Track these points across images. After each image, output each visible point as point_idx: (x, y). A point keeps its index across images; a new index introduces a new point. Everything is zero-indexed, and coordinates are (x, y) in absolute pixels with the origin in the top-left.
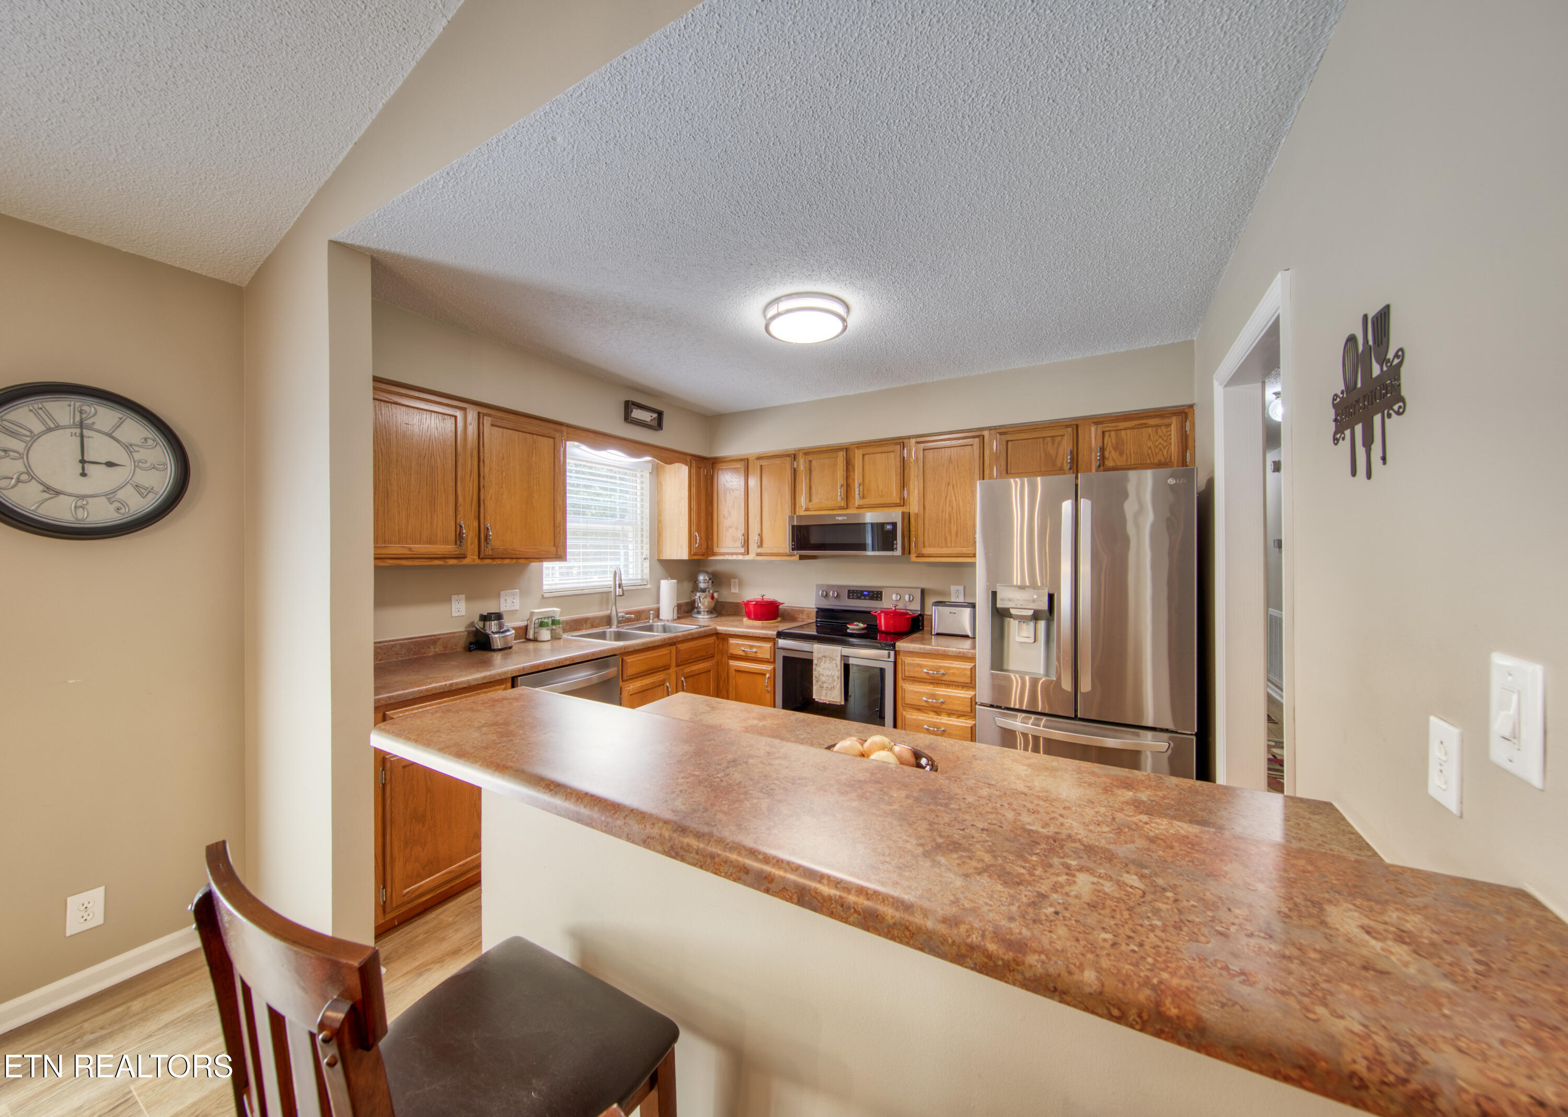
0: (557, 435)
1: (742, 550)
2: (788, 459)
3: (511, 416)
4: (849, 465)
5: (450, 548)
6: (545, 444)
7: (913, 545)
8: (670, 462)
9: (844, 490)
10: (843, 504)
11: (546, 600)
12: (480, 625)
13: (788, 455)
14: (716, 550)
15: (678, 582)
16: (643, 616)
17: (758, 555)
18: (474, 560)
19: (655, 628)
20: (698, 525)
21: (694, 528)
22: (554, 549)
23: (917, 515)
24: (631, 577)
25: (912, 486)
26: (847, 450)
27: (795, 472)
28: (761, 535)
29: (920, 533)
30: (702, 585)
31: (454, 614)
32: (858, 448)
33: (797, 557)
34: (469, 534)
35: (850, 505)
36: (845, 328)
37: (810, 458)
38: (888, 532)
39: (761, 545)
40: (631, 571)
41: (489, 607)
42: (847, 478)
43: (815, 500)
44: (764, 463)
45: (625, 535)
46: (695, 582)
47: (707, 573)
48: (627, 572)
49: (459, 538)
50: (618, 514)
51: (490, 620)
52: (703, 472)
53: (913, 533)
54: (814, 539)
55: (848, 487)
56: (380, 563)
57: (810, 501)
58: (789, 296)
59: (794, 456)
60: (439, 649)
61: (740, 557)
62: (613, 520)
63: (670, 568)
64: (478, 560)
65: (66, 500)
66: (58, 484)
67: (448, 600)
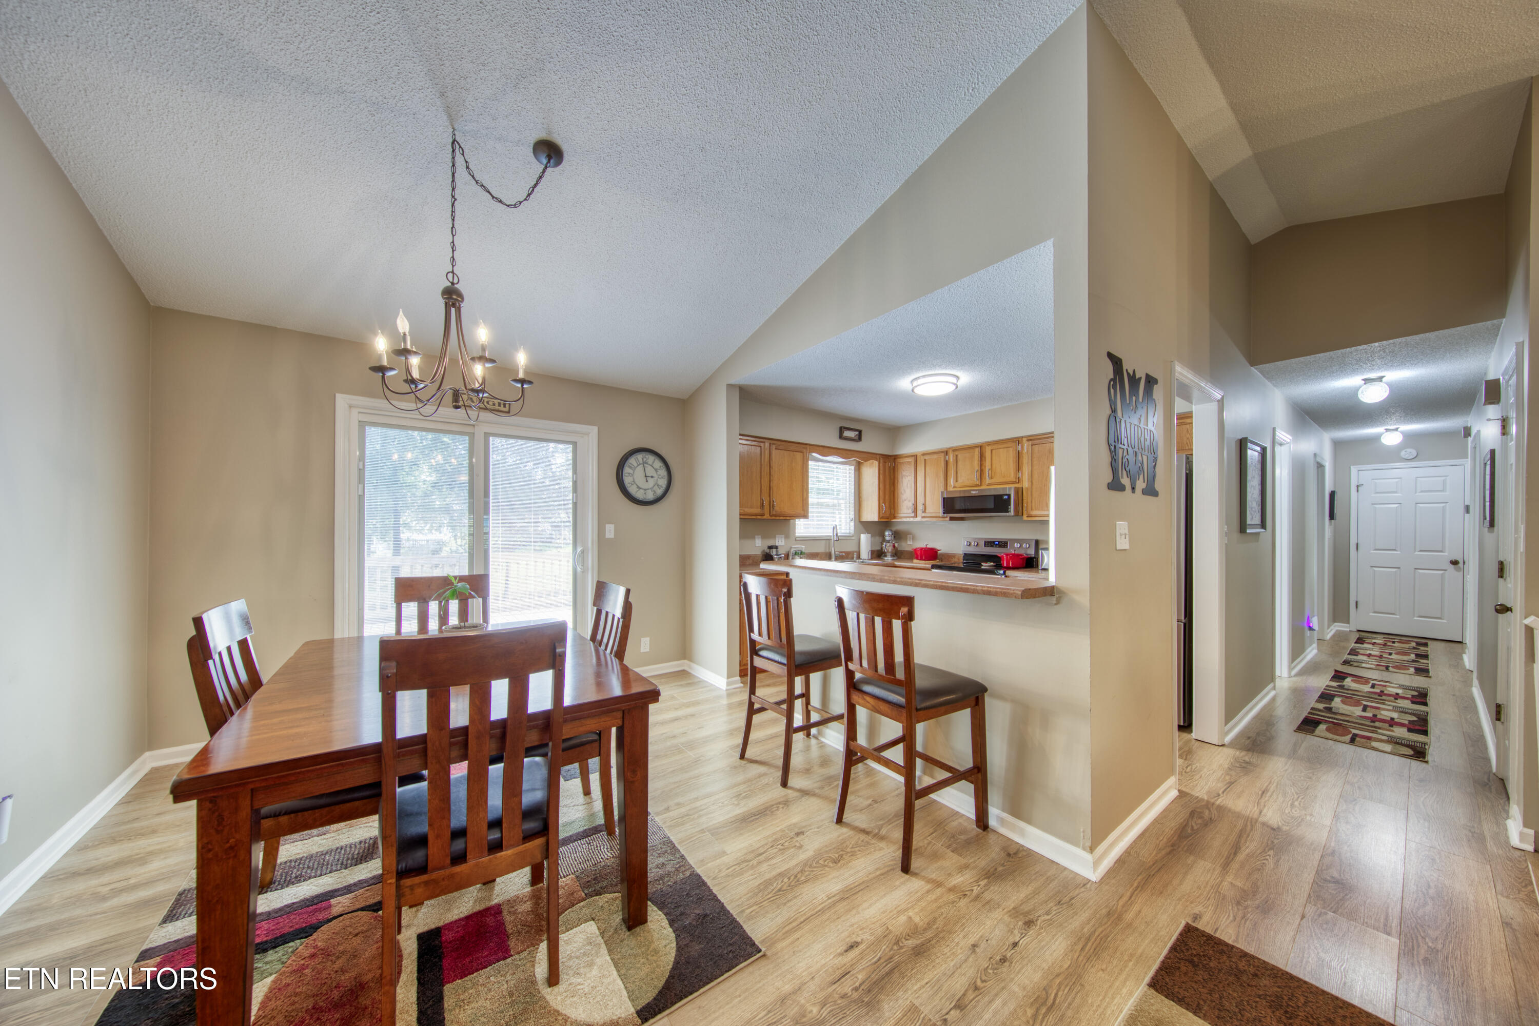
0: (805, 451)
1: (913, 515)
2: (942, 454)
3: (783, 443)
4: (982, 457)
5: (758, 511)
6: (799, 456)
7: (1024, 509)
8: (867, 460)
9: (978, 474)
10: (978, 483)
11: (798, 541)
12: (768, 551)
13: (943, 452)
14: (896, 515)
15: (872, 536)
16: (850, 556)
17: (923, 517)
18: (768, 516)
20: (884, 499)
21: (881, 501)
22: (802, 512)
23: (1027, 488)
24: (843, 531)
25: (1024, 468)
26: (981, 447)
27: (947, 463)
28: (925, 505)
29: (1029, 500)
30: (887, 538)
31: (756, 545)
32: (988, 445)
33: (948, 519)
34: (766, 503)
35: (983, 483)
36: (957, 387)
37: (957, 453)
38: (1006, 500)
39: (924, 512)
40: (843, 528)
41: (771, 543)
42: (981, 465)
43: (960, 480)
44: (927, 457)
45: (839, 506)
46: (883, 536)
47: (891, 530)
48: (840, 528)
49: (762, 506)
50: (835, 493)
51: (772, 549)
52: (888, 464)
53: (1025, 501)
54: (958, 506)
55: (982, 472)
56: (742, 517)
57: (957, 481)
58: (924, 376)
59: (946, 453)
60: (751, 561)
61: (912, 519)
62: (833, 497)
63: (866, 526)
64: (769, 518)
65: (642, 491)
66: (640, 486)
67: (753, 538)
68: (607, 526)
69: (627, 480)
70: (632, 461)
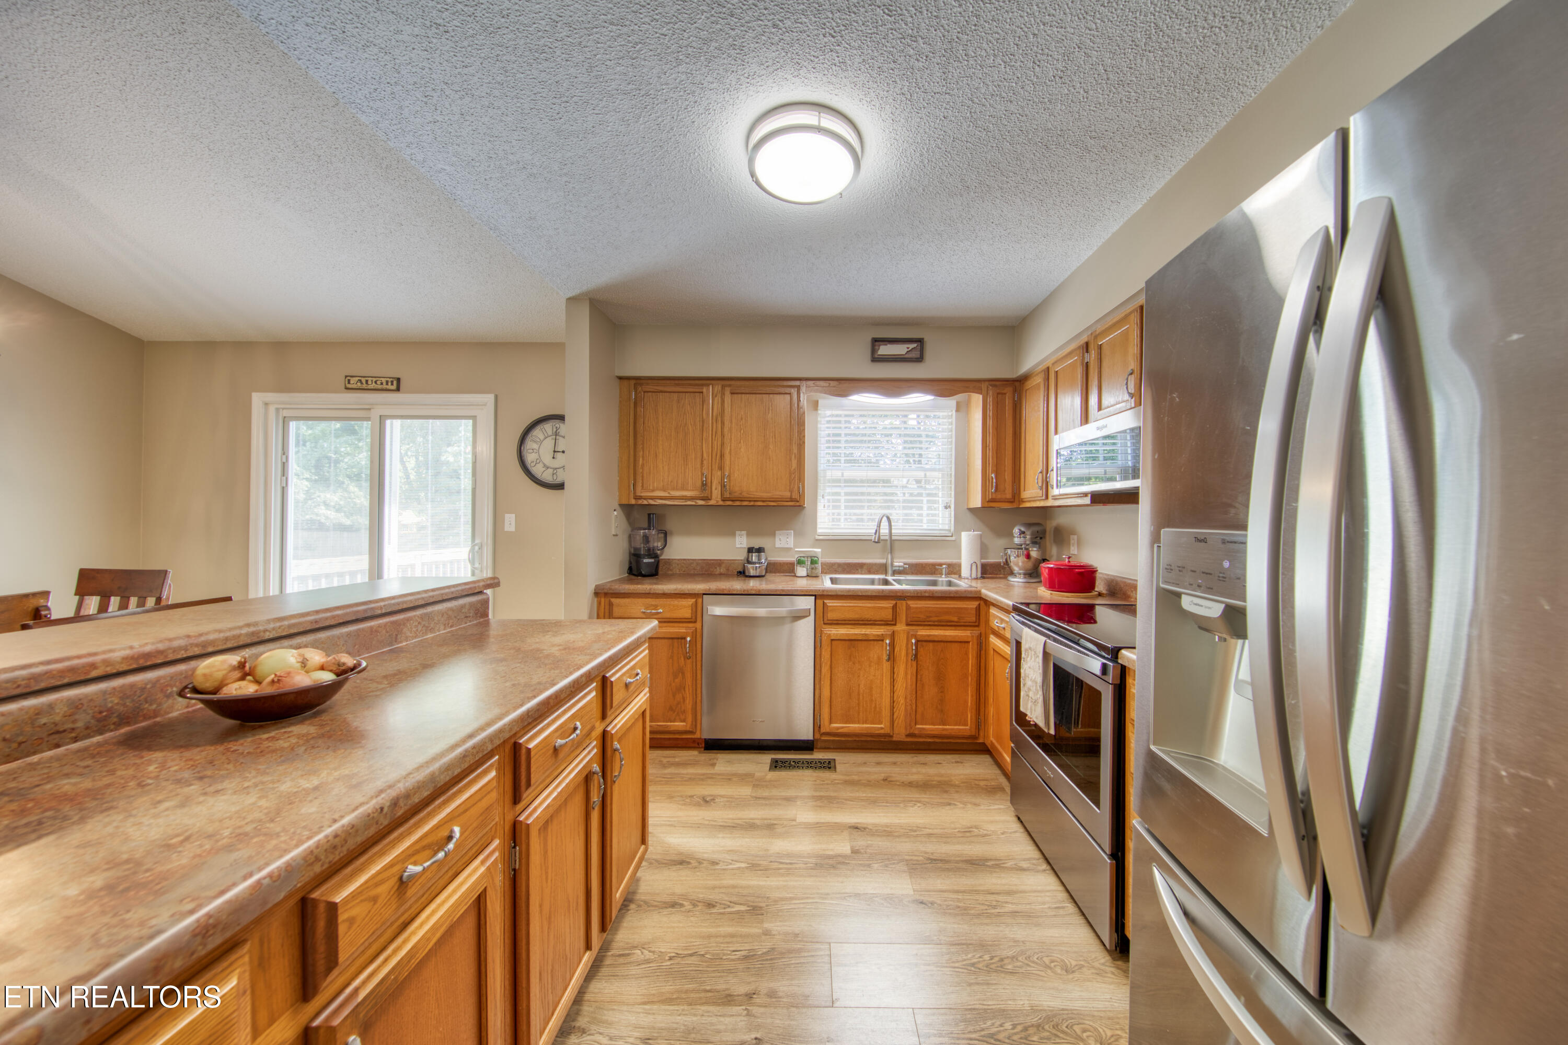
0: (793, 390)
1: (1041, 494)
2: (1080, 352)
3: (747, 383)
5: (697, 492)
6: (781, 401)
9: (1133, 379)
11: (818, 542)
13: (1080, 347)
14: (1023, 495)
15: (980, 534)
18: (717, 502)
19: (940, 583)
20: (998, 465)
21: (990, 468)
27: (1086, 369)
30: (1019, 541)
31: (738, 546)
34: (713, 480)
37: (1101, 342)
41: (760, 543)
43: (1105, 405)
44: (1058, 367)
49: (704, 485)
51: (752, 552)
52: (1011, 397)
59: (1086, 346)
60: (723, 570)
64: (721, 503)
65: (550, 471)
66: (548, 464)
67: (733, 534)
68: (507, 516)
69: (530, 458)
70: (537, 433)
